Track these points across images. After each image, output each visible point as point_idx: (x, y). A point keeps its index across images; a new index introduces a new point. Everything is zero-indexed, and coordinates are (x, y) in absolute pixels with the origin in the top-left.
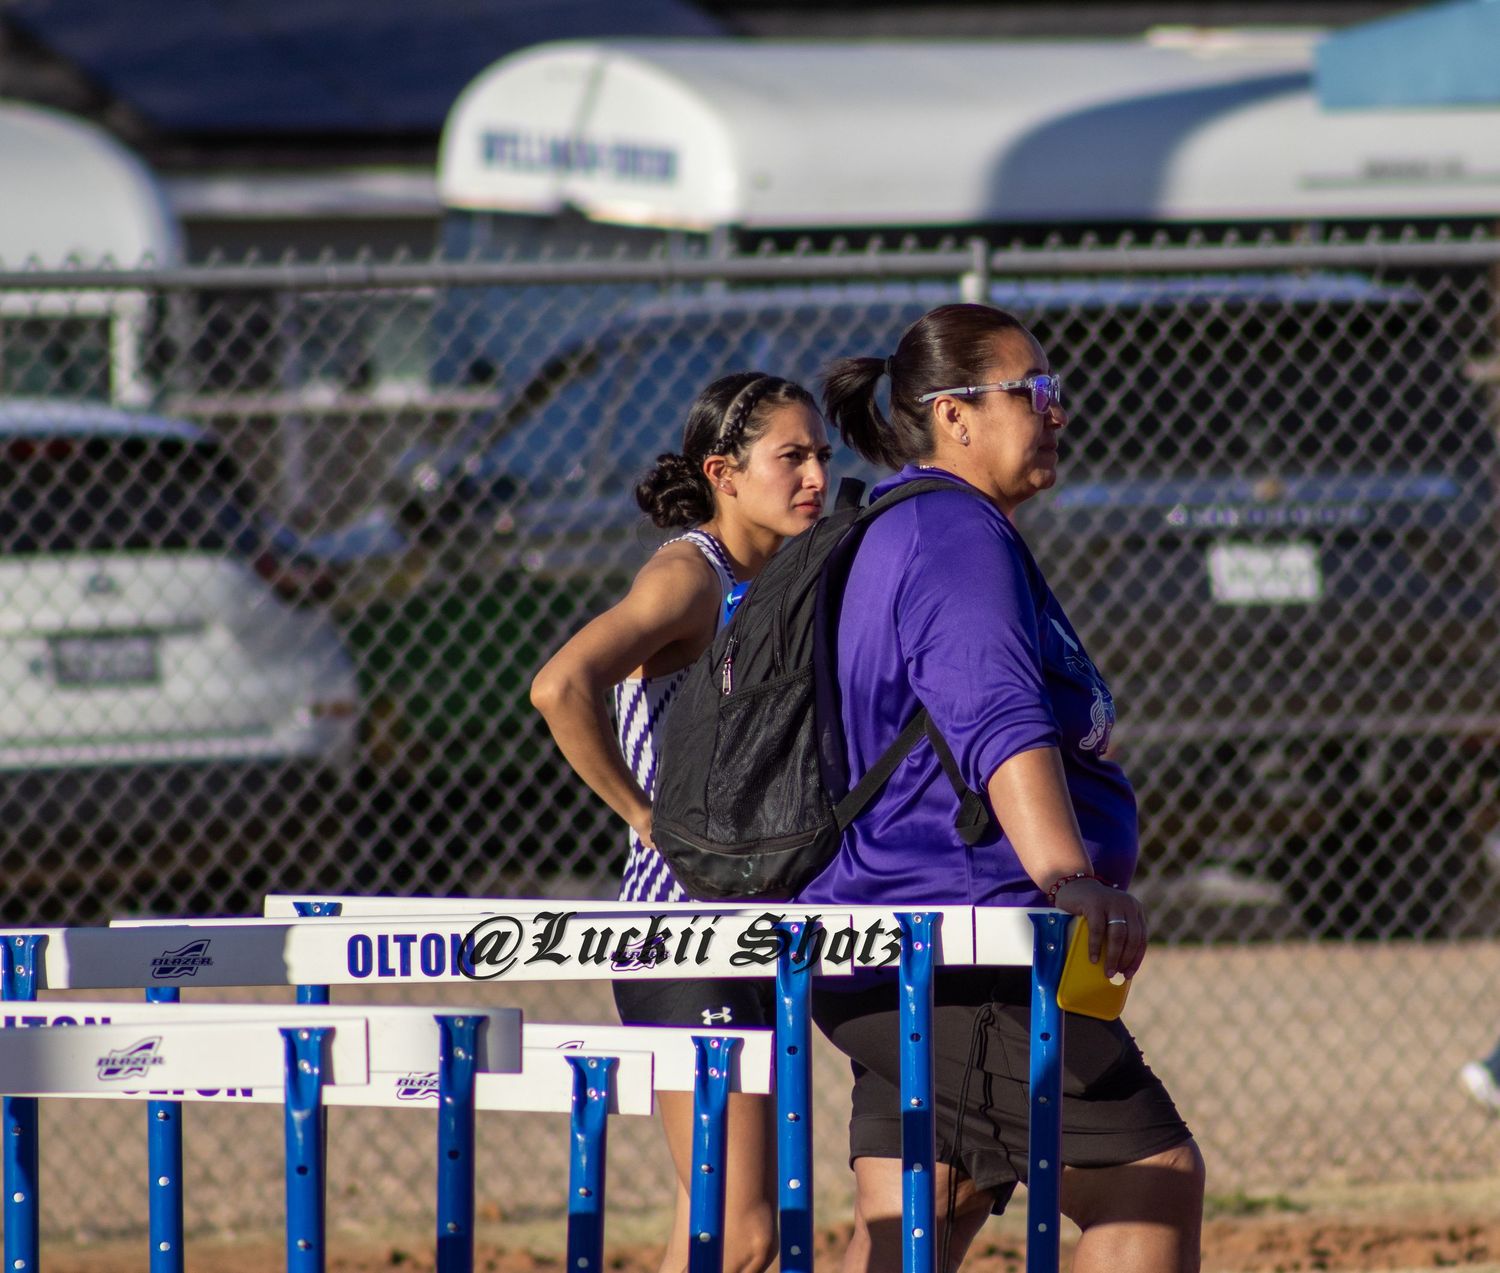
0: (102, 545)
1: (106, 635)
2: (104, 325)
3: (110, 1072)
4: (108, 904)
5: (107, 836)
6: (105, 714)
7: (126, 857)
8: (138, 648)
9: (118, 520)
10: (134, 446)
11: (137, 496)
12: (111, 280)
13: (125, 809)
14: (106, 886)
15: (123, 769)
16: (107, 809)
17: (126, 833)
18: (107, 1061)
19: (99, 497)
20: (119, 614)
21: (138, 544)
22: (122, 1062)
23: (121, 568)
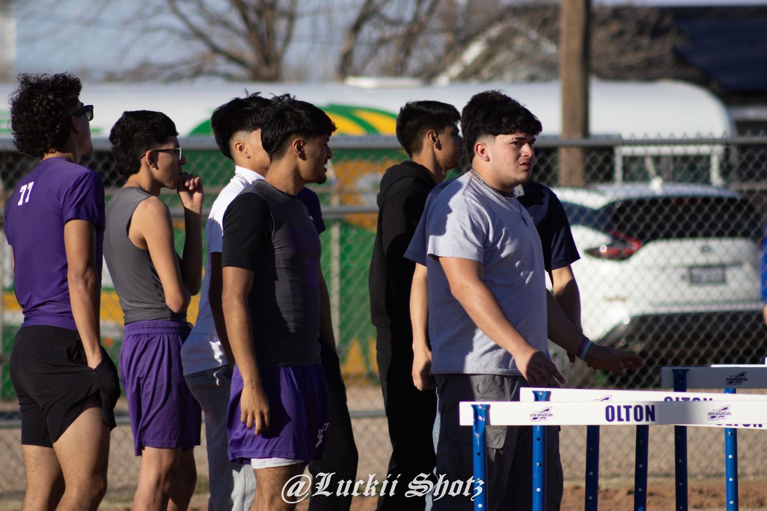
0: (707, 235)
1: (708, 267)
2: (708, 158)
3: (713, 417)
4: (709, 360)
5: (709, 336)
6: (708, 294)
7: (715, 344)
8: (719, 271)
9: (713, 226)
10: (719, 200)
11: (720, 217)
12: (712, 142)
13: (715, 327)
14: (709, 354)
15: (714, 313)
16: (709, 327)
17: (715, 335)
18: (712, 413)
19: (707, 217)
20: (713, 259)
21: (720, 235)
22: (716, 414)
23: (714, 243)
